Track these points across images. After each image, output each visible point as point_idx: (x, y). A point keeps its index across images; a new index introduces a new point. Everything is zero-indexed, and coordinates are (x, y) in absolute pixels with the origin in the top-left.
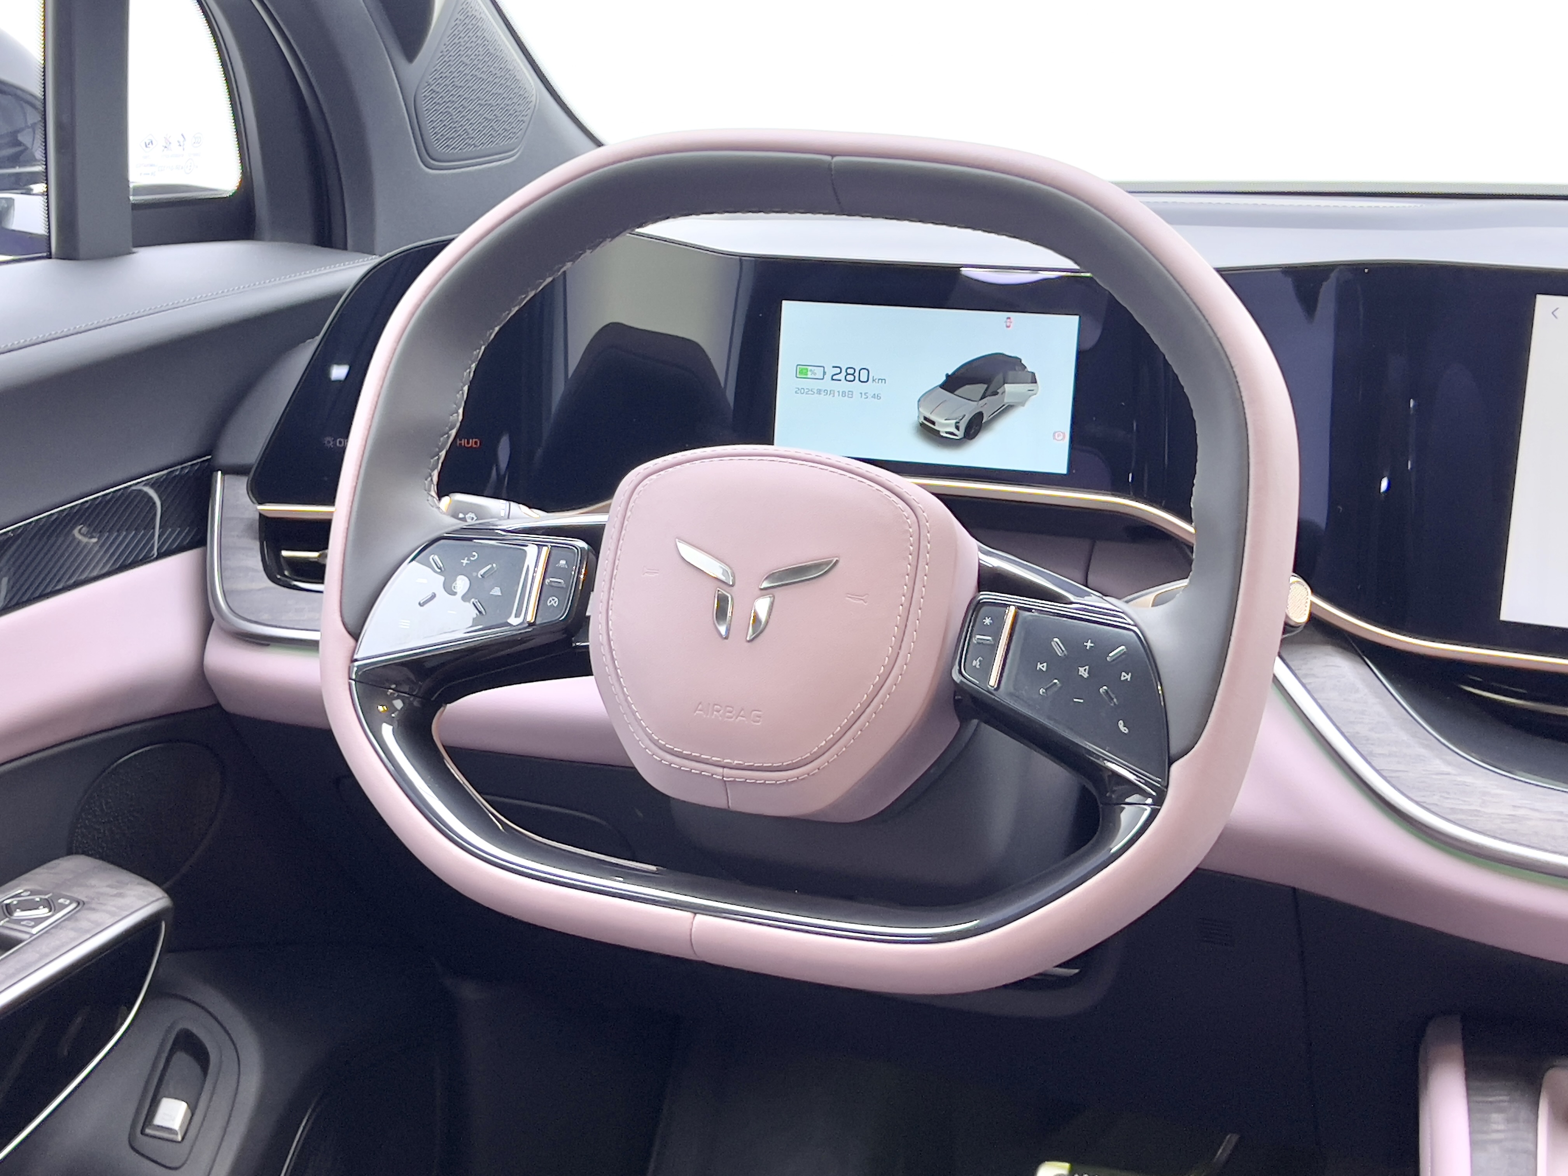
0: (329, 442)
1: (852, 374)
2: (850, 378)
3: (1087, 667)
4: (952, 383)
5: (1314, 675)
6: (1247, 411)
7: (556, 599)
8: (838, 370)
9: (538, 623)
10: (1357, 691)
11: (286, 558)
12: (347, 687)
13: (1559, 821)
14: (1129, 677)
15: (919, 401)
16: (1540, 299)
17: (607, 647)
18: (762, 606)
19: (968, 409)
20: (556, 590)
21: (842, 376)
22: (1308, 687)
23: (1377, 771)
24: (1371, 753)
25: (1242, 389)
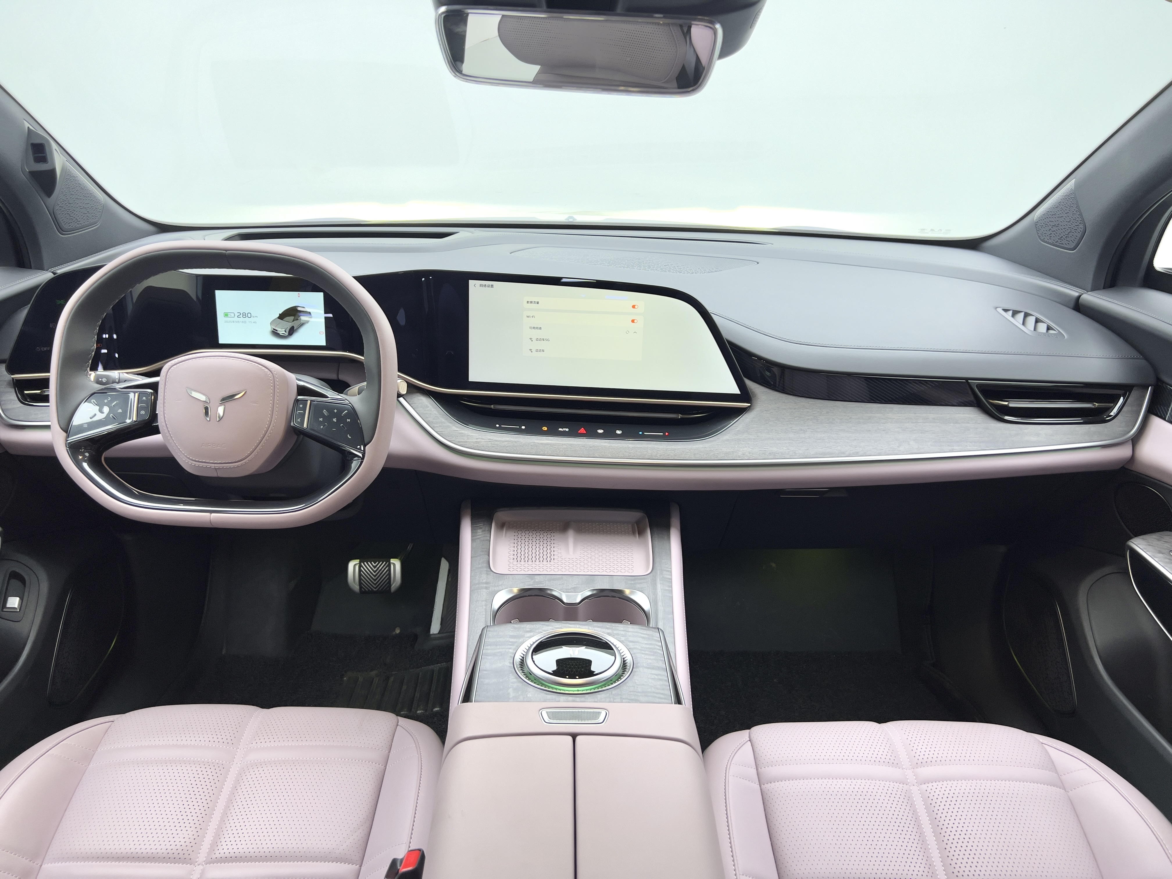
0: (38, 349)
1: (245, 315)
2: (244, 316)
3: (336, 418)
4: (282, 317)
5: (414, 403)
6: (377, 334)
7: (144, 412)
8: (239, 314)
9: (138, 421)
10: (428, 407)
11: (27, 394)
12: (66, 451)
13: (490, 441)
14: (349, 420)
15: (271, 323)
16: (470, 281)
17: (166, 427)
18: (221, 410)
19: (289, 325)
20: (142, 408)
21: (241, 316)
22: (413, 407)
23: (436, 432)
24: (434, 427)
25: (375, 327)
